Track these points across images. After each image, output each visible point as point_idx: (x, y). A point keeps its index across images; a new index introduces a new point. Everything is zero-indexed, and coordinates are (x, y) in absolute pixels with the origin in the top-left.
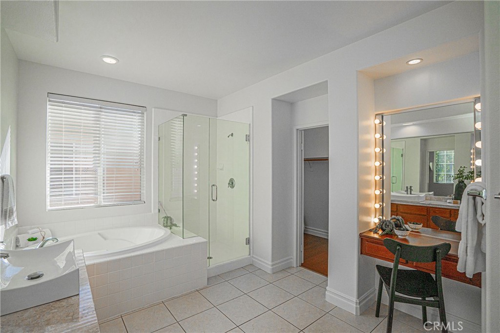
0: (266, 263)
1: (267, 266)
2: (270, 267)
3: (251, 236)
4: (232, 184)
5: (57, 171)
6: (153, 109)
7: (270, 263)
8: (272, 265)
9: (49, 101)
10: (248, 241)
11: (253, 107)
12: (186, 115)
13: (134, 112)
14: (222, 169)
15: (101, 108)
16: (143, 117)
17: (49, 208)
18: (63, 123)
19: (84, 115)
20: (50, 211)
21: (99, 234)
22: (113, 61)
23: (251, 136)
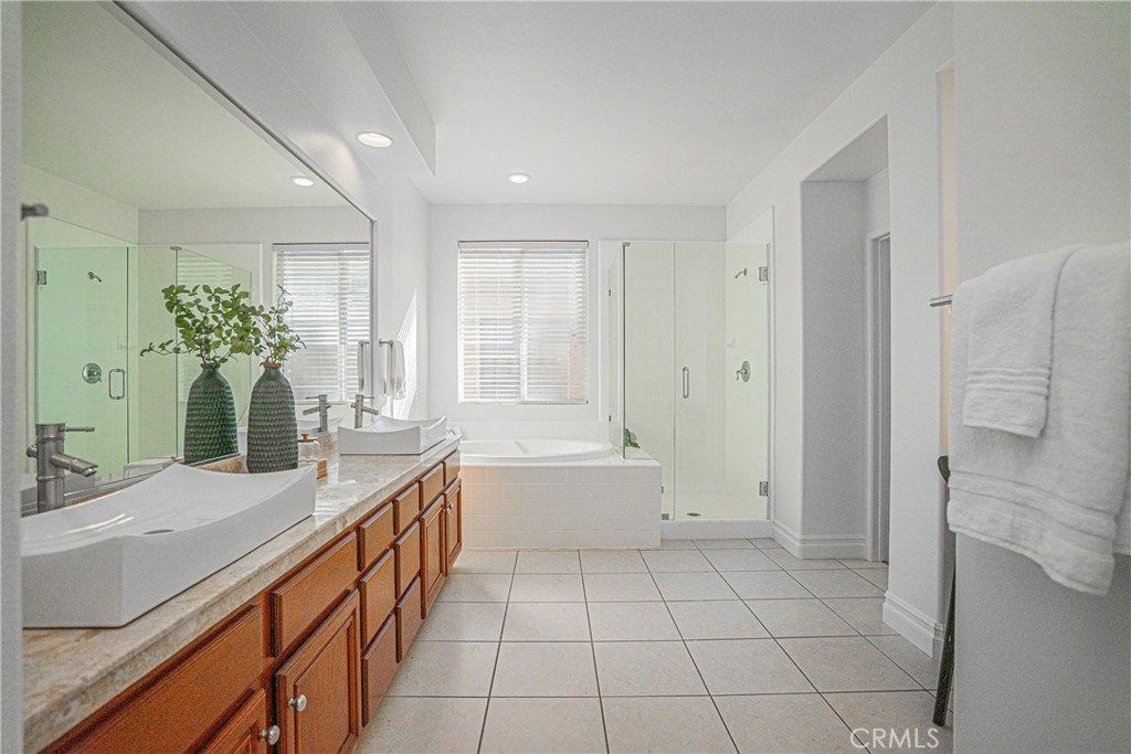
0: (792, 534)
1: (793, 541)
2: (798, 544)
3: (772, 479)
4: (745, 372)
5: (503, 349)
6: (600, 243)
7: (798, 535)
8: (803, 541)
9: (461, 252)
10: (765, 489)
11: (773, 207)
12: (628, 244)
13: (570, 252)
14: (731, 345)
15: (522, 252)
16: (584, 258)
17: (461, 399)
18: (476, 280)
19: (499, 267)
20: (462, 404)
21: (517, 443)
22: (523, 179)
23: (771, 270)
